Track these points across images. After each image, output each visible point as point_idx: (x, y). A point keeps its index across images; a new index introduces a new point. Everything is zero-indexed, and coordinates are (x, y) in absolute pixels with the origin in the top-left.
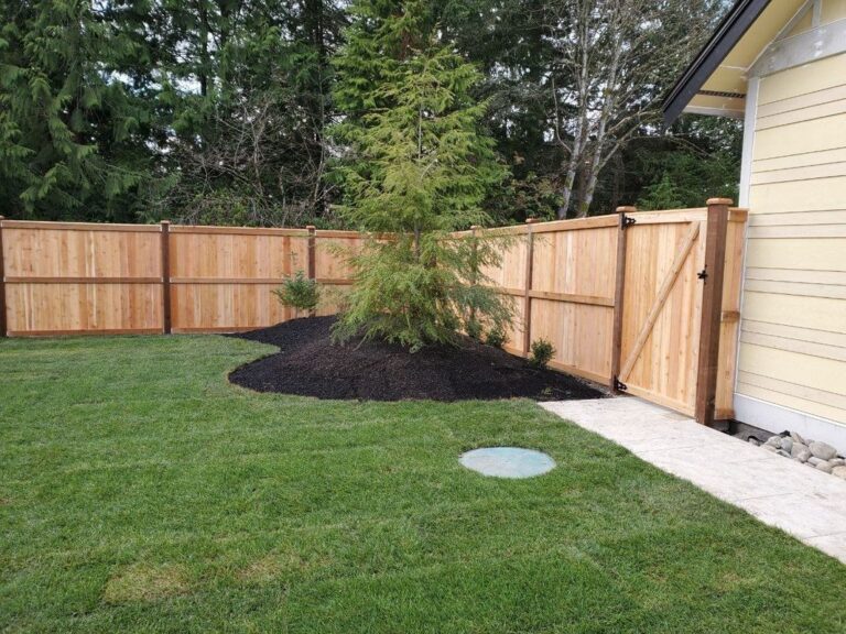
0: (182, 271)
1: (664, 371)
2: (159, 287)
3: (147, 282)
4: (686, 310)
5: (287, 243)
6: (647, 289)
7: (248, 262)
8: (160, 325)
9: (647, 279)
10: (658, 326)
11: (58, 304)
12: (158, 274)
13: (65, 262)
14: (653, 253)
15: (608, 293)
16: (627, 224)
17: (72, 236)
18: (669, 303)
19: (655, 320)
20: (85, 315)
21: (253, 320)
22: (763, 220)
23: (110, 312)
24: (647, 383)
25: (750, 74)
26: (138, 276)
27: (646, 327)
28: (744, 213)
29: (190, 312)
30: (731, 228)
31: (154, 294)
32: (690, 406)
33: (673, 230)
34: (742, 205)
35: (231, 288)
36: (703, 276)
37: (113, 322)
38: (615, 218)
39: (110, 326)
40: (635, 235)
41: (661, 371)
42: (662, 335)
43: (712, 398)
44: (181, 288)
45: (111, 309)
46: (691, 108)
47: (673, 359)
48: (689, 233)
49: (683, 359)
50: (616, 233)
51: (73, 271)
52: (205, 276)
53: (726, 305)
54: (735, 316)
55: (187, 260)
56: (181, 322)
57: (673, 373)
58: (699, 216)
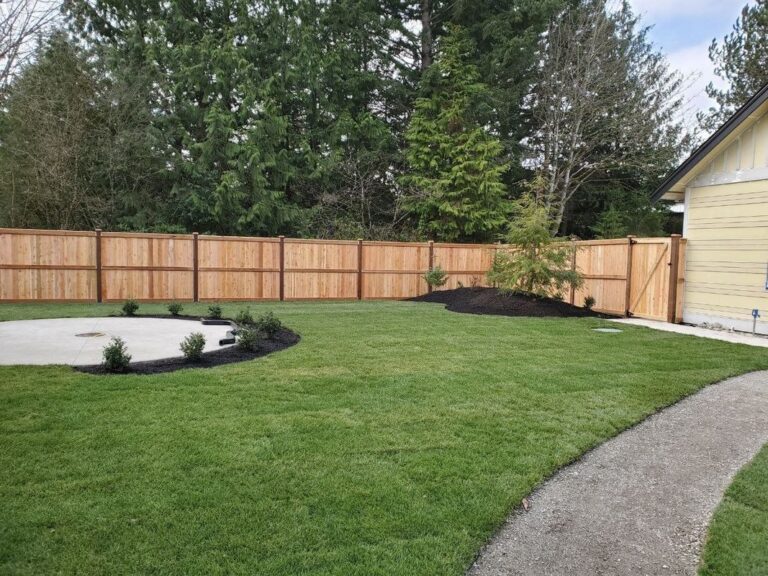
0: (368, 266)
1: (652, 304)
2: (356, 275)
3: (351, 272)
4: (662, 278)
5: (419, 251)
6: (643, 270)
7: (399, 261)
8: (356, 295)
9: (643, 267)
10: (648, 286)
11: (307, 283)
12: (356, 268)
13: (312, 260)
14: (646, 255)
15: (624, 273)
16: (632, 243)
17: (316, 247)
18: (654, 276)
19: (648, 283)
20: (320, 289)
21: (401, 293)
22: (692, 243)
23: (332, 288)
24: (644, 311)
25: (687, 186)
26: (346, 268)
27: (643, 287)
28: (686, 240)
29: (370, 289)
30: (681, 245)
31: (354, 278)
32: (665, 317)
33: (655, 247)
34: (685, 236)
35: (390, 276)
36: (670, 264)
37: (333, 294)
38: (626, 240)
39: (331, 296)
40: (636, 248)
41: (650, 306)
42: (651, 290)
43: (674, 313)
44: (366, 276)
45: (333, 286)
46: (663, 197)
47: (656, 299)
48: (663, 247)
49: (661, 299)
50: (627, 247)
51: (315, 266)
52: (378, 269)
53: (679, 277)
54: (683, 280)
55: (370, 260)
56: (366, 294)
57: (656, 305)
58: (668, 241)
